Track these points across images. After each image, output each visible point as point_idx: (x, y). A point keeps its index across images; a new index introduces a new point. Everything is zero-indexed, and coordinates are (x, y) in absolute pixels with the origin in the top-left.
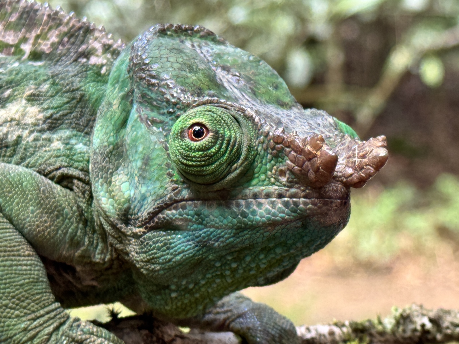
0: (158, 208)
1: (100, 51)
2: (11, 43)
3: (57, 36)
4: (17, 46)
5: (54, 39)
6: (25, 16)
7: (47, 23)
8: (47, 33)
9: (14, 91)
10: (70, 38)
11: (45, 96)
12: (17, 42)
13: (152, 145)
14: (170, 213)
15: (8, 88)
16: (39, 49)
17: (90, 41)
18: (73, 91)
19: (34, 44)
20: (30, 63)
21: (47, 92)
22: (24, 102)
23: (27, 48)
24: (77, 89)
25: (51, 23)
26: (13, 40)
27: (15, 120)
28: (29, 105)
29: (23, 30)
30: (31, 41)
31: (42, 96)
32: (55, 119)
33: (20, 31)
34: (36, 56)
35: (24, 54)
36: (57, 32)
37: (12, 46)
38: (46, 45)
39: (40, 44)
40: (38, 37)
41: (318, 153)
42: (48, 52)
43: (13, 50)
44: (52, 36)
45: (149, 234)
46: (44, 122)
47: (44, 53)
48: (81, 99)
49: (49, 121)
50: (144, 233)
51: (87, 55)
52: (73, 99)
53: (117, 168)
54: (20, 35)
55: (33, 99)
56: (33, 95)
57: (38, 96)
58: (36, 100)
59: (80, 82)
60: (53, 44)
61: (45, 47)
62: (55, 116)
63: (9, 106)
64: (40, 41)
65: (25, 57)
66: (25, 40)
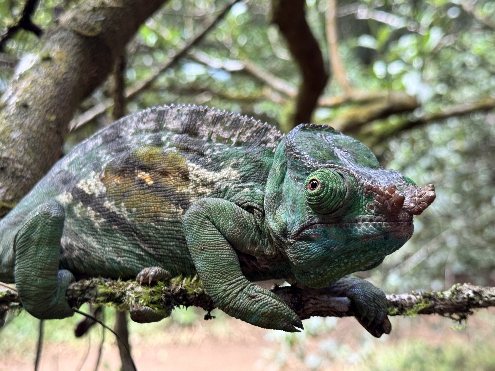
0: (301, 228)
1: (273, 140)
2: (226, 137)
3: (250, 133)
4: (229, 139)
5: (249, 134)
6: (234, 123)
7: (245, 126)
8: (245, 132)
9: (225, 163)
10: (257, 134)
11: (241, 165)
12: (229, 137)
13: (297, 192)
14: (308, 231)
15: (222, 161)
16: (240, 140)
17: (268, 135)
18: (257, 161)
19: (238, 138)
20: (235, 148)
21: (243, 162)
22: (230, 168)
23: (234, 140)
24: (259, 161)
25: (248, 126)
26: (227, 136)
27: (225, 178)
28: (233, 170)
29: (233, 130)
30: (237, 136)
31: (239, 165)
32: (246, 177)
33: (231, 131)
34: (239, 144)
35: (232, 143)
36: (250, 131)
37: (226, 139)
38: (244, 138)
39: (241, 137)
40: (240, 134)
41: (393, 195)
42: (245, 141)
43: (227, 141)
44: (247, 133)
45: (297, 243)
46: (240, 179)
47: (243, 142)
48: (260, 166)
49: (243, 178)
50: (294, 242)
51: (265, 142)
52: (256, 166)
53: (279, 205)
54: (231, 133)
55: (235, 166)
56: (235, 164)
57: (238, 165)
58: (236, 167)
59: (260, 156)
60: (248, 137)
61: (244, 139)
62: (246, 175)
63: (223, 171)
64: (241, 136)
65: (233, 144)
66: (233, 135)
